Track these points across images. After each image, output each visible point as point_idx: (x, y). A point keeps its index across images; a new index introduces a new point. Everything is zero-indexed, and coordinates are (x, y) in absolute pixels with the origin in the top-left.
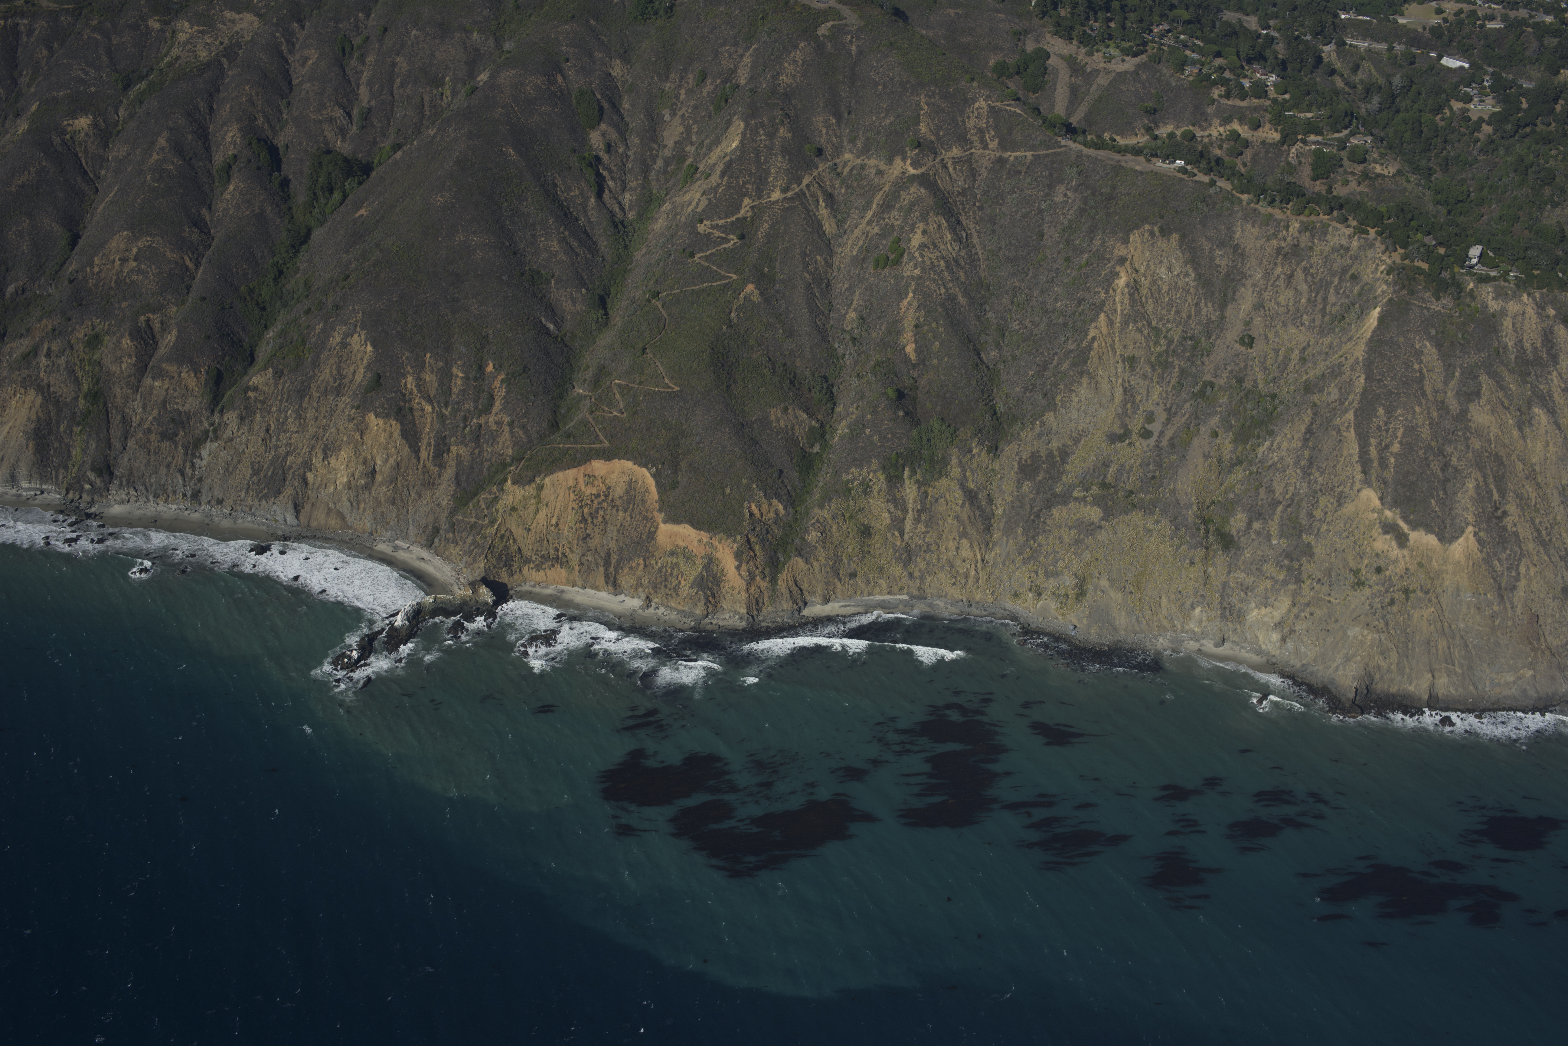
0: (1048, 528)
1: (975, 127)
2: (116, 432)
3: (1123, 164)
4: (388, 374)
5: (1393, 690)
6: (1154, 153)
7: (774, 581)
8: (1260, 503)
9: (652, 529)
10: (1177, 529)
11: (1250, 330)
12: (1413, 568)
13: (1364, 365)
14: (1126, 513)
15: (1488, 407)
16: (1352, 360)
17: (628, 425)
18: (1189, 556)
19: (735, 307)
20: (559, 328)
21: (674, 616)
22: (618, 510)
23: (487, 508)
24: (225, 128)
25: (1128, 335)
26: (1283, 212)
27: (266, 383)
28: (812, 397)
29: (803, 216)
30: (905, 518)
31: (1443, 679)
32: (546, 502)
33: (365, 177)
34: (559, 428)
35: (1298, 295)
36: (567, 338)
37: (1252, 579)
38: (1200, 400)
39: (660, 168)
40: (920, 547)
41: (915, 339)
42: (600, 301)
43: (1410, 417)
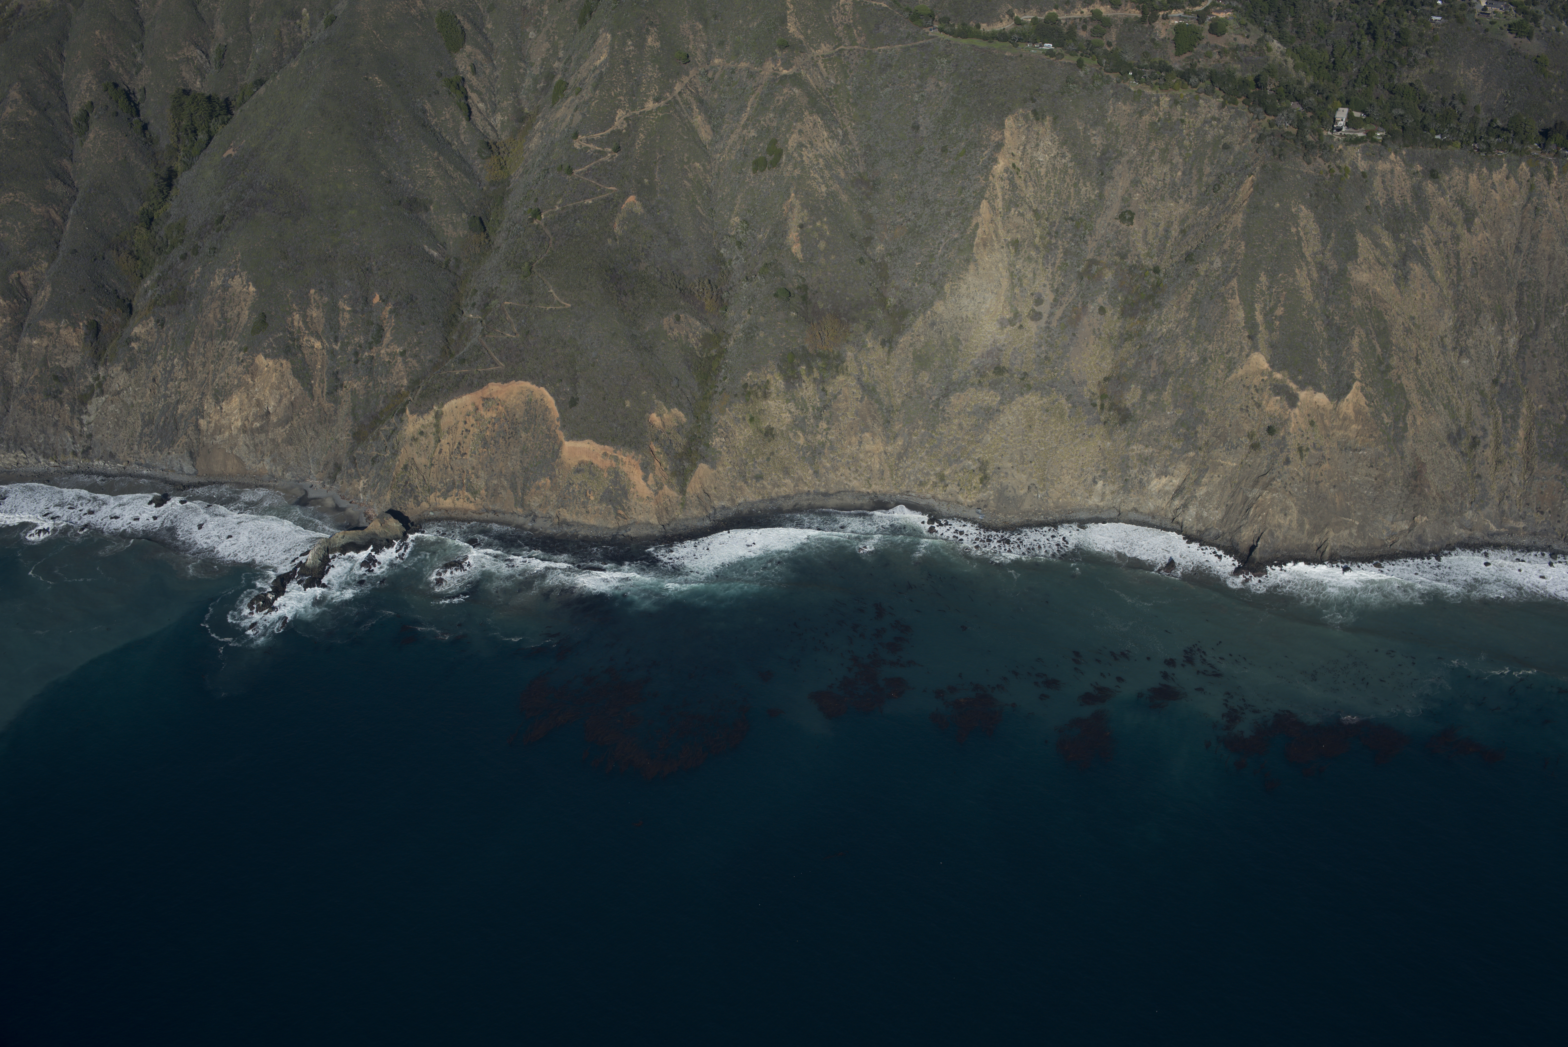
0: (947, 416)
1: (842, 23)
3: (992, 51)
4: (273, 313)
6: (1021, 38)
7: (682, 489)
8: (1152, 375)
9: (556, 447)
10: (1074, 406)
11: (1129, 206)
12: (1305, 427)
13: (1243, 233)
14: (1023, 395)
15: (1366, 265)
16: (1231, 229)
17: (522, 346)
18: (1087, 432)
19: (618, 220)
20: (442, 254)
22: (519, 432)
23: (388, 440)
24: (79, 76)
25: (1010, 220)
26: (1152, 88)
27: (149, 333)
28: (703, 304)
29: (678, 124)
30: (806, 417)
31: (1342, 532)
32: (446, 429)
33: (229, 116)
34: (451, 355)
35: (1174, 168)
36: (452, 264)
37: (1151, 450)
38: (1085, 279)
39: (529, 86)
40: (823, 444)
41: (801, 239)
42: (481, 224)
43: (1291, 280)
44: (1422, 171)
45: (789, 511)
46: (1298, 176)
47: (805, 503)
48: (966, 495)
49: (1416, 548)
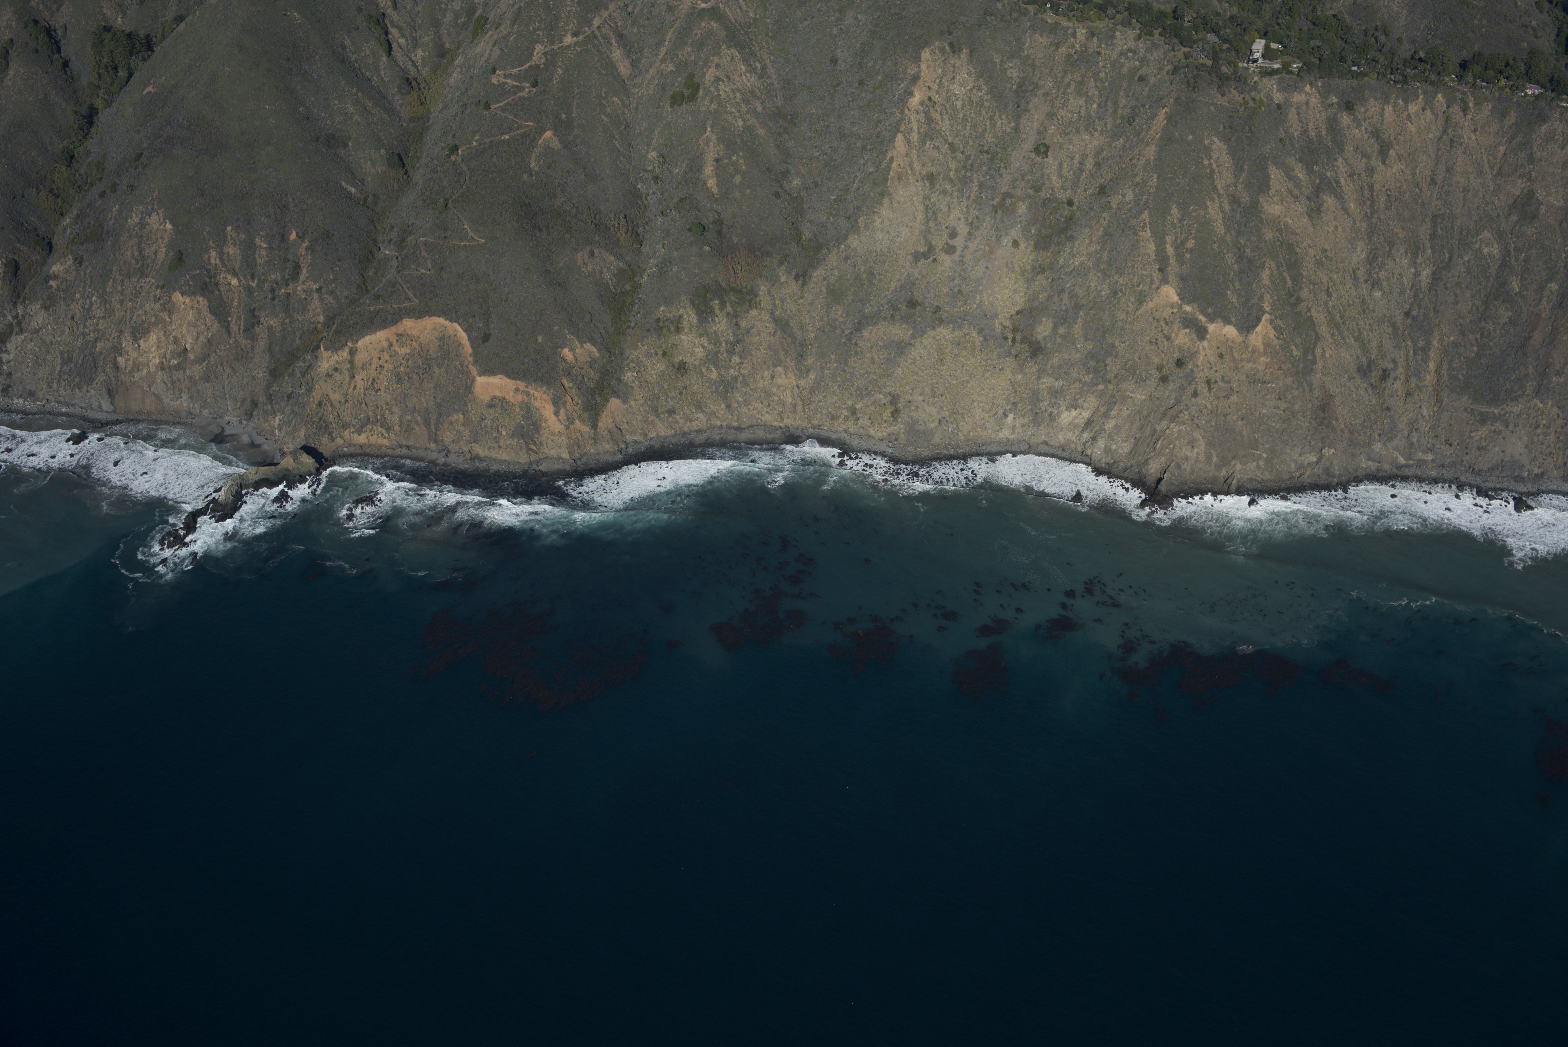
0: (859, 350)
4: (190, 250)
7: (594, 424)
8: (1064, 308)
9: (469, 382)
10: (986, 340)
11: (1044, 139)
12: (1213, 359)
13: (1155, 165)
14: (935, 329)
15: (1278, 197)
16: (1144, 161)
17: (436, 282)
18: (999, 365)
19: (534, 155)
20: (360, 191)
22: (433, 367)
23: (303, 377)
25: (926, 153)
26: (1069, 20)
27: (67, 271)
28: (619, 239)
29: (596, 58)
30: (718, 352)
31: (1249, 464)
32: (360, 365)
33: (150, 53)
34: (368, 291)
35: (1089, 101)
36: (370, 200)
37: (1061, 383)
38: (1000, 212)
39: (451, 21)
40: (736, 379)
41: (716, 173)
42: (400, 161)
43: (1202, 212)
44: (1338, 103)
45: (700, 446)
46: (1212, 108)
47: (717, 438)
48: (877, 429)
49: (1324, 480)
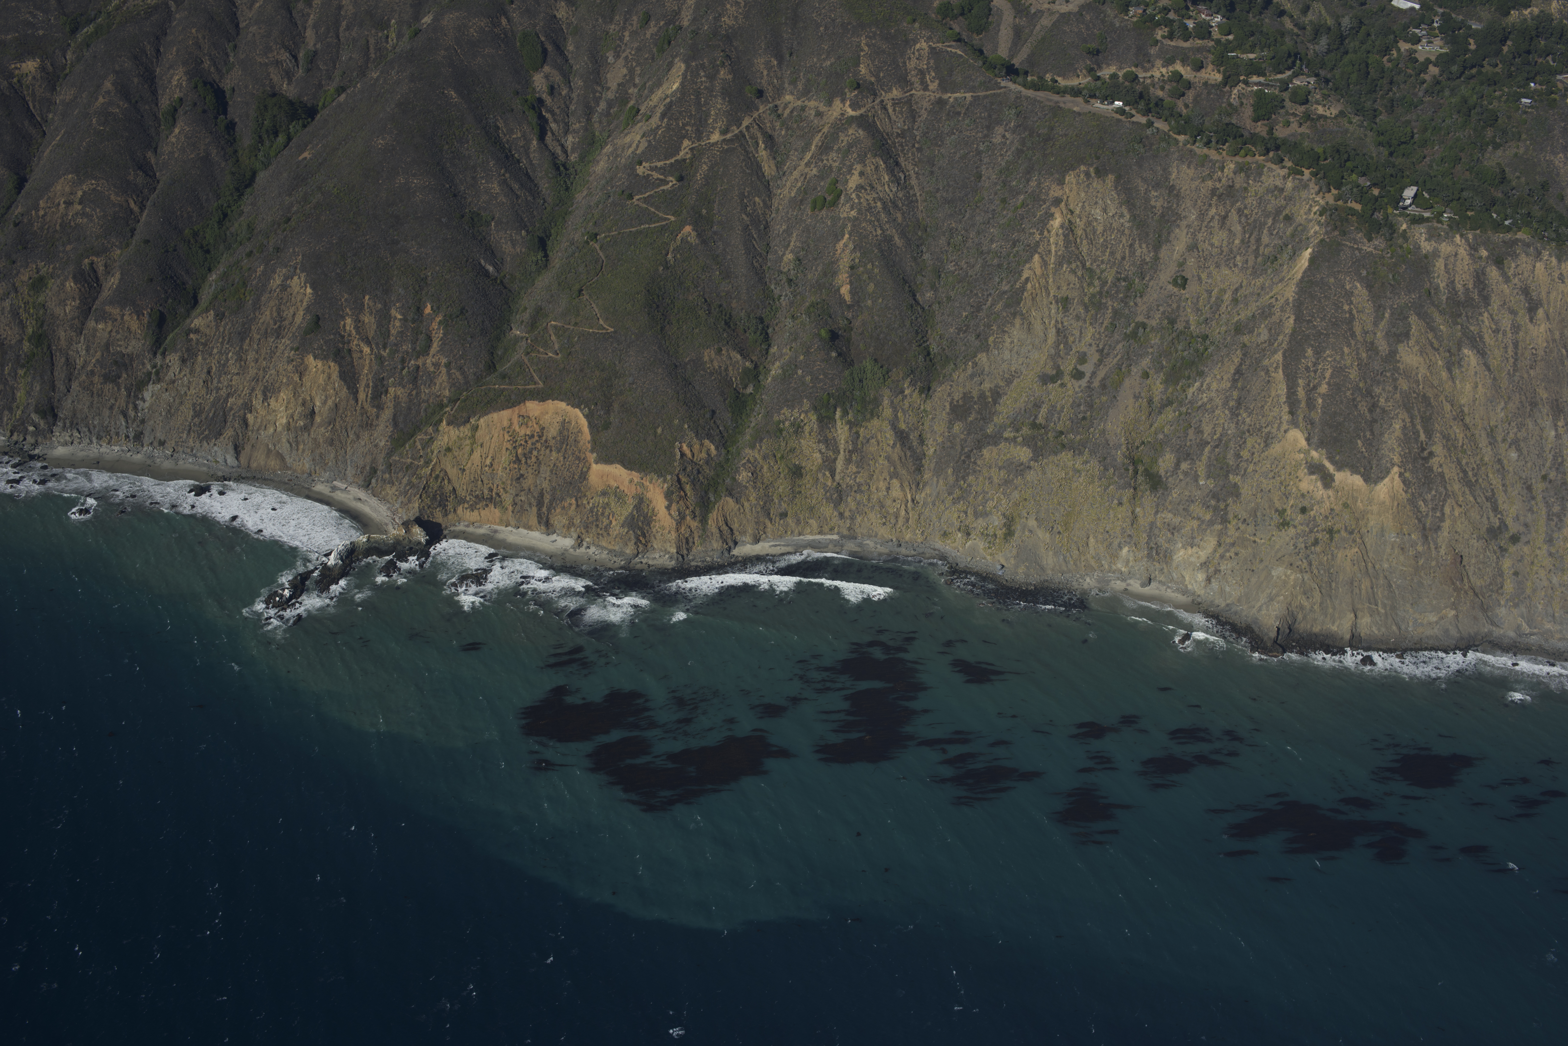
0: (978, 468)
1: (916, 68)
2: (60, 374)
3: (1062, 105)
4: (327, 316)
5: (1316, 629)
6: (1092, 94)
7: (704, 521)
8: (1188, 444)
9: (585, 469)
10: (1106, 469)
11: (1183, 271)
12: (1337, 509)
13: (1294, 306)
14: (1056, 454)
15: (1417, 348)
16: (1282, 301)
17: (562, 366)
18: (1117, 496)
19: (672, 248)
20: (498, 270)
21: (604, 555)
22: (551, 451)
23: (423, 449)
24: (172, 71)
25: (1062, 276)
26: (1218, 152)
27: (207, 325)
28: (746, 339)
29: (742, 157)
30: (836, 459)
31: (1366, 619)
32: (481, 441)
33: (310, 120)
34: (495, 370)
35: (1232, 235)
36: (506, 280)
37: (1179, 520)
38: (1132, 341)
39: (603, 110)
40: (851, 487)
41: (850, 281)
42: (540, 243)
43: (1338, 358)
44: (1488, 258)
46: (1357, 253)
48: (988, 550)
49: (1442, 641)
